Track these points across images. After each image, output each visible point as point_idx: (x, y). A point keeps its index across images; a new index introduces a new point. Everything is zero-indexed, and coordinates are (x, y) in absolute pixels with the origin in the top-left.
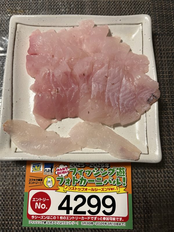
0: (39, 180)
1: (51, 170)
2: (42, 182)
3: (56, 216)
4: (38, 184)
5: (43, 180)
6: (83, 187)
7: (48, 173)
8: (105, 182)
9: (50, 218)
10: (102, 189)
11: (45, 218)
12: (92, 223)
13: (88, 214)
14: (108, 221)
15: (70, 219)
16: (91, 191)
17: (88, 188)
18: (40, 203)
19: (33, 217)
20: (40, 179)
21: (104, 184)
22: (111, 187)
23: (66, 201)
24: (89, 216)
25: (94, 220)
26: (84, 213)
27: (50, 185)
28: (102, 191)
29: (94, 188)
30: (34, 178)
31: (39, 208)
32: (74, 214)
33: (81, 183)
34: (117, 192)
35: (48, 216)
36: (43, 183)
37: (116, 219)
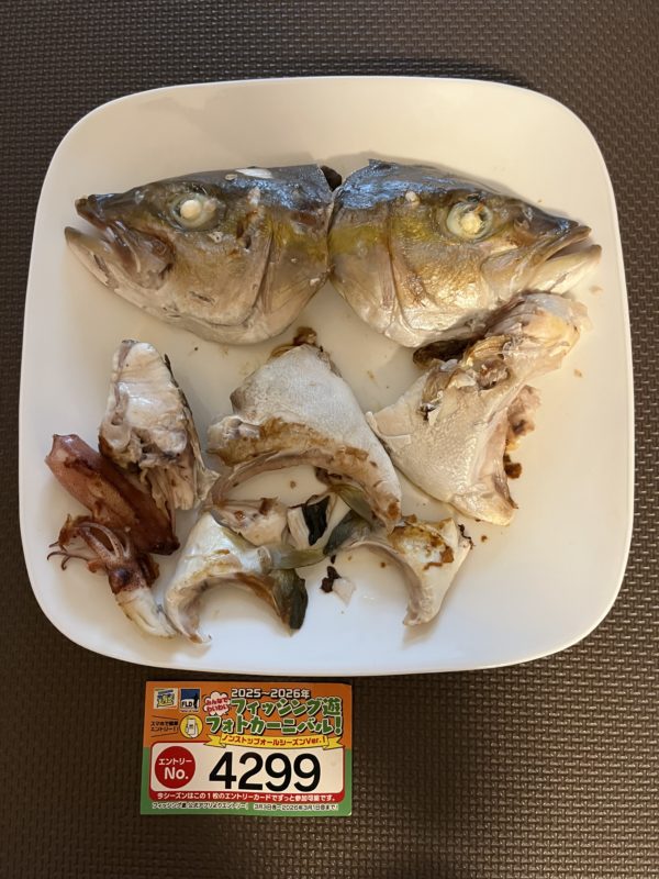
0: (171, 724)
1: (195, 703)
3: (206, 793)
6: (257, 737)
7: (190, 709)
8: (300, 728)
9: (193, 796)
11: (184, 797)
13: (265, 790)
14: (304, 802)
15: (232, 798)
16: (274, 744)
17: (267, 739)
18: (174, 769)
19: (160, 795)
21: (298, 731)
23: (225, 764)
24: (268, 794)
25: (277, 802)
26: (259, 787)
27: (193, 733)
28: (294, 745)
29: (278, 739)
30: (160, 720)
31: (172, 777)
32: (240, 788)
33: (253, 730)
34: (324, 747)
35: (190, 792)
36: (179, 729)
37: (320, 798)
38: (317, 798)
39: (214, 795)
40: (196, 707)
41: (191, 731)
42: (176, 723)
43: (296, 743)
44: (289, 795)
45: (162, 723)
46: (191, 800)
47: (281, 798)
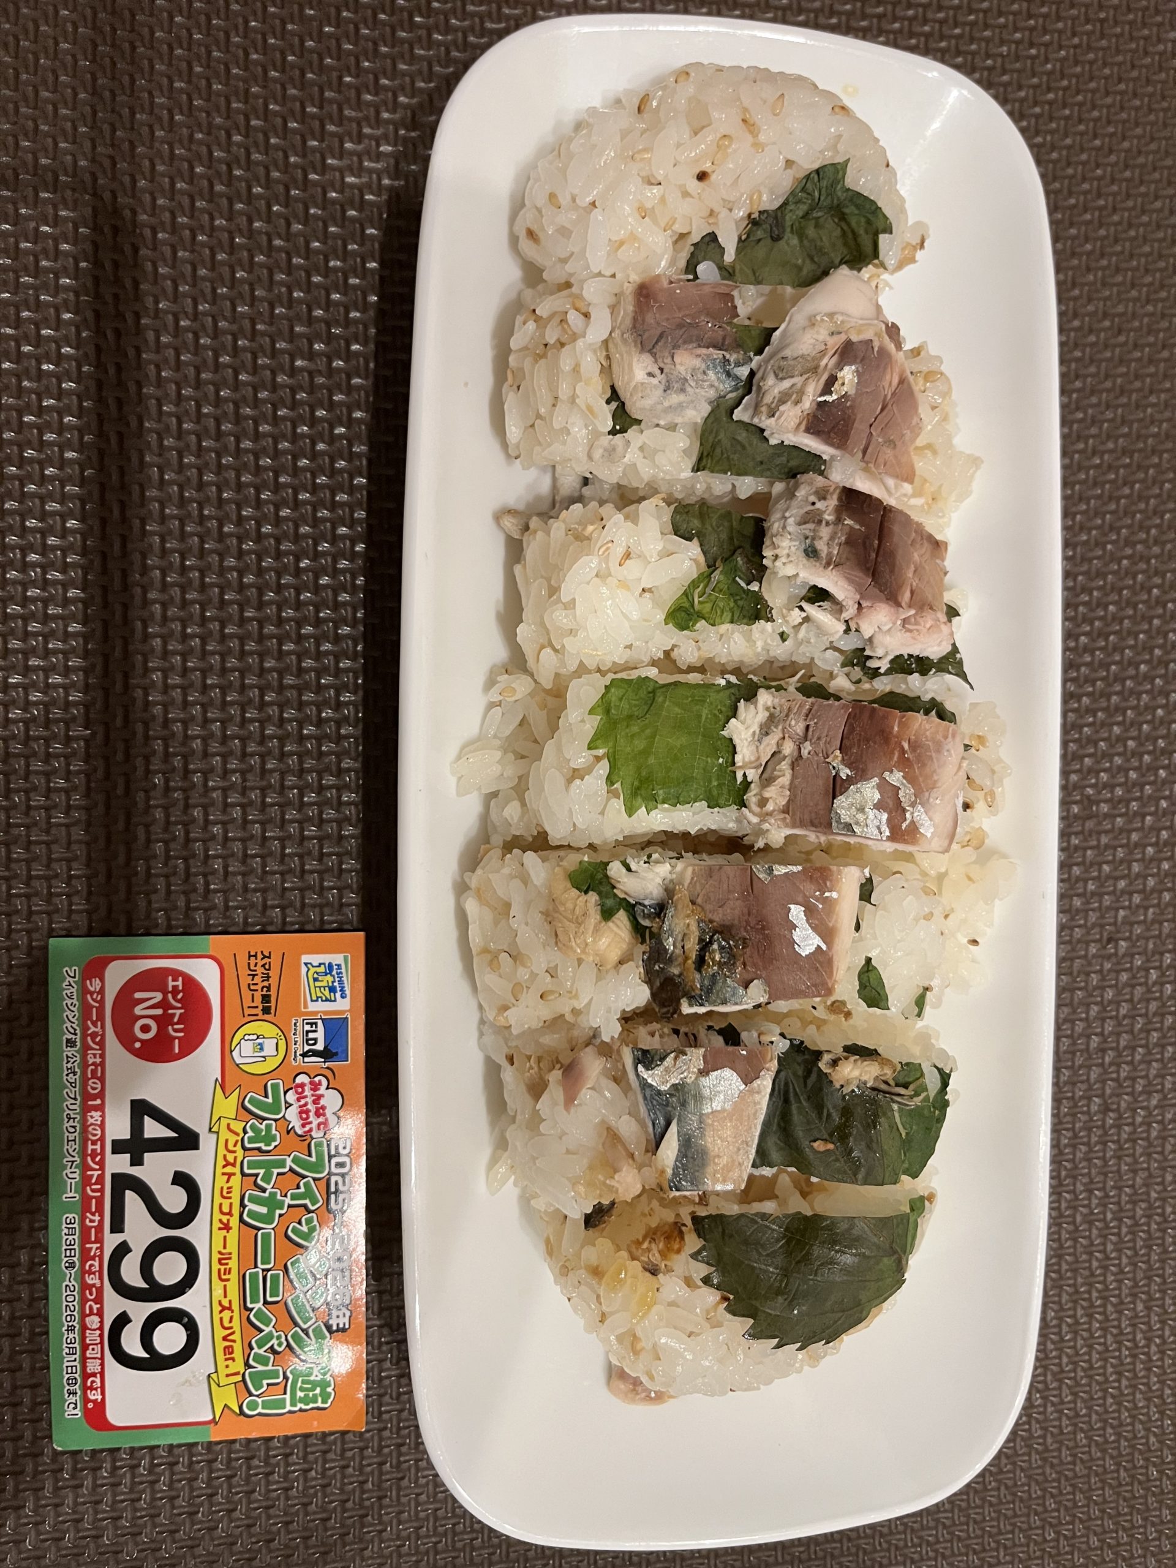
0: (266, 998)
1: (316, 1053)
2: (259, 1011)
3: (101, 1095)
4: (247, 994)
5: (266, 1017)
6: (236, 1211)
7: (300, 1040)
8: (259, 1315)
9: (94, 1064)
10: (226, 1304)
11: (90, 1041)
12: (72, 1265)
13: (112, 1241)
14: (83, 1337)
15: (90, 1159)
16: (220, 1253)
17: (233, 1237)
18: (159, 1012)
19: (95, 985)
20: (269, 1002)
21: (251, 1310)
22: (238, 1348)
23: (169, 1134)
24: (101, 1248)
25: (83, 1272)
26: (118, 1226)
27: (244, 1052)
28: (220, 1303)
29: (233, 1264)
30: (274, 973)
31: (138, 1010)
32: (113, 1175)
33: (253, 1199)
34: (214, 1376)
35: (102, 1056)
36: (254, 1018)
37: (94, 1375)
38: (93, 1366)
39: (96, 1115)
40: (304, 1055)
41: (247, 1048)
42: (266, 1011)
43: (224, 1309)
44: (99, 1299)
45: (267, 978)
46: (84, 1057)
47: (92, 1280)
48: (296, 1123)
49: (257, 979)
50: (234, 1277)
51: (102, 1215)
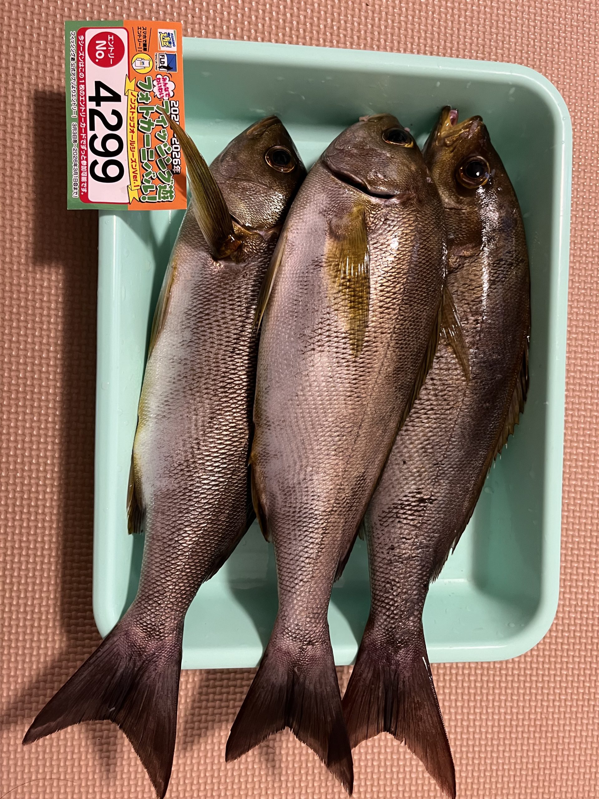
1: (164, 67)
2: (142, 50)
3: (84, 79)
4: (138, 43)
5: (145, 52)
6: (136, 125)
7: (158, 62)
8: (146, 164)
9: (81, 67)
11: (80, 59)
12: (76, 141)
13: (90, 134)
14: (80, 168)
15: (81, 103)
16: (130, 141)
17: (135, 135)
18: (105, 48)
19: (82, 38)
20: (146, 46)
21: (143, 162)
22: (138, 176)
23: (111, 95)
24: (86, 136)
25: (80, 144)
26: (92, 128)
27: (137, 65)
28: (131, 159)
29: (136, 145)
30: (148, 36)
31: (97, 48)
32: (90, 109)
33: (142, 122)
34: (130, 186)
35: (84, 64)
36: (140, 52)
37: (84, 182)
38: (84, 179)
39: (83, 86)
40: (160, 67)
41: (138, 63)
43: (133, 161)
44: (86, 154)
45: (145, 37)
46: (78, 64)
47: (83, 147)
48: (157, 93)
49: (142, 37)
50: (136, 150)
51: (86, 124)
